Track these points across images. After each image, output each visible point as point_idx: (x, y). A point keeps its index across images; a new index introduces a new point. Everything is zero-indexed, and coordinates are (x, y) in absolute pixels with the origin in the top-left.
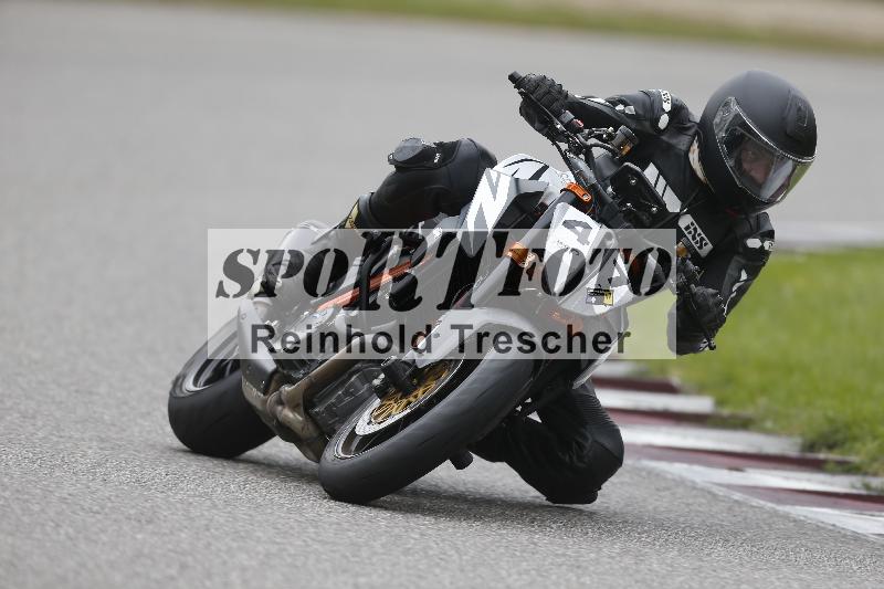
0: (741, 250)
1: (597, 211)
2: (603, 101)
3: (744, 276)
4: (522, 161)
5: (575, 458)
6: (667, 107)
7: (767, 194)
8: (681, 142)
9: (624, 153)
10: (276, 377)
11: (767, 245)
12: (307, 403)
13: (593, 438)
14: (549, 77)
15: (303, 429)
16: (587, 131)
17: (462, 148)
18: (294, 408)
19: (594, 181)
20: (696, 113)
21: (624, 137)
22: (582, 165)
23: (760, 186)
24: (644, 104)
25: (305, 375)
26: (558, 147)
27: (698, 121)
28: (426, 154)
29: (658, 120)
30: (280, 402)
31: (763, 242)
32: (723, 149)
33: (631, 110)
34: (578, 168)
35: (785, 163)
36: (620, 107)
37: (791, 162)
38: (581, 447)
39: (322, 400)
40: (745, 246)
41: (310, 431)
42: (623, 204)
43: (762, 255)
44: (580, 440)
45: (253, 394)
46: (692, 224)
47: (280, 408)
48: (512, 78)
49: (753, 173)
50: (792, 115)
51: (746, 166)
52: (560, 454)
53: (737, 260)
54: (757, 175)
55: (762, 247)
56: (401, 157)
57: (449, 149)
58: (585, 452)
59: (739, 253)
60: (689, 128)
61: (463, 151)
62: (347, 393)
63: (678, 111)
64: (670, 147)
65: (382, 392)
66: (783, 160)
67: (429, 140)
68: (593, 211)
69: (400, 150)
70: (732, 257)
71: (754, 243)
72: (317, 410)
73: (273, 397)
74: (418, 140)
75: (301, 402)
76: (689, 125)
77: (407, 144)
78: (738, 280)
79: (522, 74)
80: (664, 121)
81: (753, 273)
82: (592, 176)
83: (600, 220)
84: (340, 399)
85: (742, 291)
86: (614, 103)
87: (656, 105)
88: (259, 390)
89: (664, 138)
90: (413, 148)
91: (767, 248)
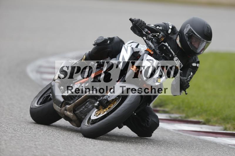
0: (191, 66)
1: (155, 56)
2: (153, 26)
3: (192, 74)
4: (133, 42)
5: (146, 125)
6: (171, 27)
7: (199, 51)
8: (174, 37)
9: (162, 40)
10: (64, 103)
11: (198, 65)
12: (74, 110)
13: (151, 119)
14: (141, 19)
15: (73, 117)
16: (151, 34)
17: (115, 39)
18: (70, 112)
19: (154, 48)
20: (178, 29)
21: (162, 35)
22: (151, 43)
23: (197, 49)
24: (164, 26)
25: (73, 102)
26: (143, 39)
27: (179, 31)
28: (106, 41)
29: (168, 31)
30: (66, 110)
31: (197, 64)
32: (187, 39)
33: (161, 28)
34: (149, 44)
35: (204, 42)
36: (158, 27)
37: (205, 42)
38: (148, 121)
39: (78, 109)
40: (192, 66)
41: (75, 118)
42: (162, 54)
43: (196, 68)
44: (148, 119)
45: (57, 108)
46: (177, 59)
47: (65, 112)
48: (130, 20)
49: (195, 45)
50: (206, 29)
51: (193, 43)
52: (142, 124)
53: (190, 69)
54: (196, 46)
55: (197, 66)
56: (99, 42)
57: (112, 39)
58: (149, 123)
59: (190, 68)
60: (176, 33)
61: (116, 40)
62: (86, 107)
63: (173, 28)
64: (171, 38)
65: (97, 107)
66: (203, 41)
67: (106, 37)
68: (154, 56)
69: (98, 40)
70: (188, 69)
71: (194, 65)
72: (77, 112)
73: (63, 108)
74: (103, 37)
75: (72, 110)
76: (176, 32)
77: (100, 38)
78: (190, 75)
79: (133, 18)
80: (170, 31)
81: (194, 73)
82: (154, 47)
83: (156, 59)
84: (83, 109)
85: (191, 78)
86: (156, 26)
87: (168, 26)
88: (59, 106)
89: (170, 36)
90: (102, 39)
91: (198, 66)
